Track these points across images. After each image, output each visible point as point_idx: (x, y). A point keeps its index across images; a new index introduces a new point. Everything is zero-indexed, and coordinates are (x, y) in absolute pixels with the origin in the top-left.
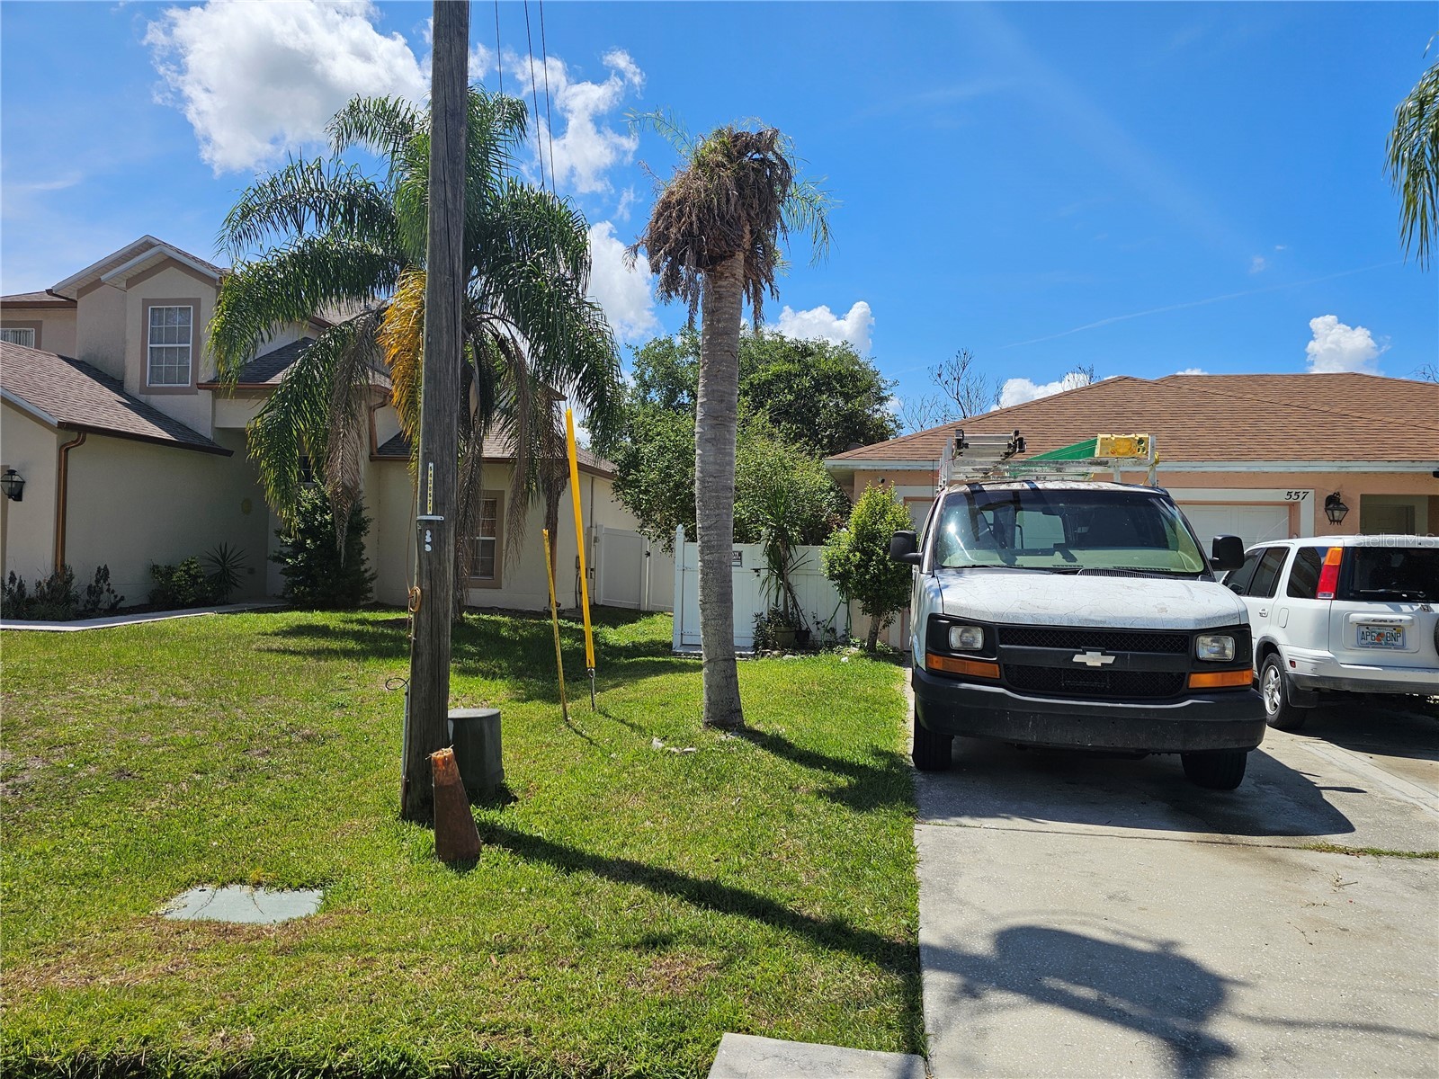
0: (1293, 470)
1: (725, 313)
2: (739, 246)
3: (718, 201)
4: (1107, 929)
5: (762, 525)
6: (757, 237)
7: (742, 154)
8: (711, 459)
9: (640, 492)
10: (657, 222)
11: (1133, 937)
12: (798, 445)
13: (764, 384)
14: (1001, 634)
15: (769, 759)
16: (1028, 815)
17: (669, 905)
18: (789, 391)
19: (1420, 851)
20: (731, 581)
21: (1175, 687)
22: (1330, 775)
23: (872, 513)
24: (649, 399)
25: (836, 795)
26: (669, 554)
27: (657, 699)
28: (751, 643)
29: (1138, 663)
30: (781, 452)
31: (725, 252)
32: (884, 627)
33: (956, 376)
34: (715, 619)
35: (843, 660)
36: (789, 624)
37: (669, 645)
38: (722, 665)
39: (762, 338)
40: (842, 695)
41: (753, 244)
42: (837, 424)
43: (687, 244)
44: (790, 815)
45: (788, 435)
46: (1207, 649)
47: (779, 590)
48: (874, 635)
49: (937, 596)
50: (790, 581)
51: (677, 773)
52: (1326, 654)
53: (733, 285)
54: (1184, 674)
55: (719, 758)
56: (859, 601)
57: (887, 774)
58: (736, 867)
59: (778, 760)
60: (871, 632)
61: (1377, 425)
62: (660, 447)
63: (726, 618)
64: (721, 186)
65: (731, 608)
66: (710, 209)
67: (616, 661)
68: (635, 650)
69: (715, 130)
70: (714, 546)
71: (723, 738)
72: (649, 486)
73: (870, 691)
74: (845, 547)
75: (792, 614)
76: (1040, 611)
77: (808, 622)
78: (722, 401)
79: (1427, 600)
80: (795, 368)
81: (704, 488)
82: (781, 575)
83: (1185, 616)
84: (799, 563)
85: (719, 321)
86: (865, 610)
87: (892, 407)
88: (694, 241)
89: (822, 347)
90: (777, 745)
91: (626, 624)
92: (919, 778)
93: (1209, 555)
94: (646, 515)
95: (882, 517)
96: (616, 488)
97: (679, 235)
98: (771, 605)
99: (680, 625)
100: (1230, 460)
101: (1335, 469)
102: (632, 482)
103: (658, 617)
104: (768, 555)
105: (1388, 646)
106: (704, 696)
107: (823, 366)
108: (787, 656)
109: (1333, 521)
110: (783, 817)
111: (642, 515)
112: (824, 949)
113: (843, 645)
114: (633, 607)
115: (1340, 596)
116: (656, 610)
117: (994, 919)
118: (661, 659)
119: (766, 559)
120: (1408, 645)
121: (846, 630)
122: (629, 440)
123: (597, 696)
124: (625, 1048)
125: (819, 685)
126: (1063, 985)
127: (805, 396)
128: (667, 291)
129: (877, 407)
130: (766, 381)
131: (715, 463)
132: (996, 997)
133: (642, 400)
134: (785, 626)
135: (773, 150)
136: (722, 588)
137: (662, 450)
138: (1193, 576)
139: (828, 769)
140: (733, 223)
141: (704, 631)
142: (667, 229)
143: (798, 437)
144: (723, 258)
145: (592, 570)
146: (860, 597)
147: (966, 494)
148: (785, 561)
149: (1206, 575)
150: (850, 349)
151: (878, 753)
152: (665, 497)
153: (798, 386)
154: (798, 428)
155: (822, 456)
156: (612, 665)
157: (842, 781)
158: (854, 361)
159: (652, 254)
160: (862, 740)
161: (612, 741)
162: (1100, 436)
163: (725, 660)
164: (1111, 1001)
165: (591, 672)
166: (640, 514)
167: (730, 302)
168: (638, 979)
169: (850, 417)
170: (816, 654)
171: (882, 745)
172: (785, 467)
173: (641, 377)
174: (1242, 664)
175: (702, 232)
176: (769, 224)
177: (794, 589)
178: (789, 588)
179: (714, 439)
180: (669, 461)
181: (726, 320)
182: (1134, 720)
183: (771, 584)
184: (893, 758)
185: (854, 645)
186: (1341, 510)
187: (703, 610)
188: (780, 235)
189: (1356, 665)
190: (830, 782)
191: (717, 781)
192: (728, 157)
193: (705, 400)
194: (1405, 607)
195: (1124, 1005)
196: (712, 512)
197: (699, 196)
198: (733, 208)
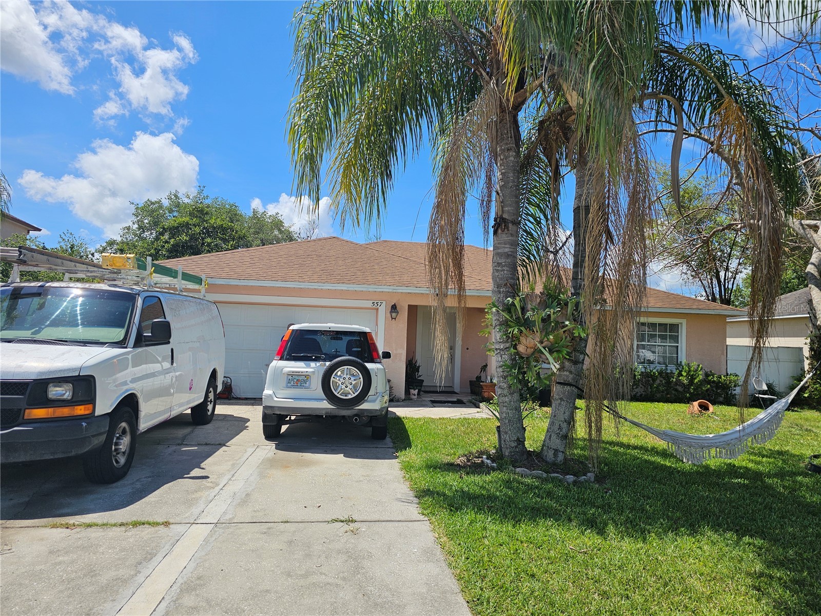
52: (270, 392)
54: (21, 410)
100: (339, 283)
105: (301, 387)
109: (392, 318)
115: (282, 358)
120: (310, 386)
186: (395, 312)
189: (283, 399)
194: (313, 364)
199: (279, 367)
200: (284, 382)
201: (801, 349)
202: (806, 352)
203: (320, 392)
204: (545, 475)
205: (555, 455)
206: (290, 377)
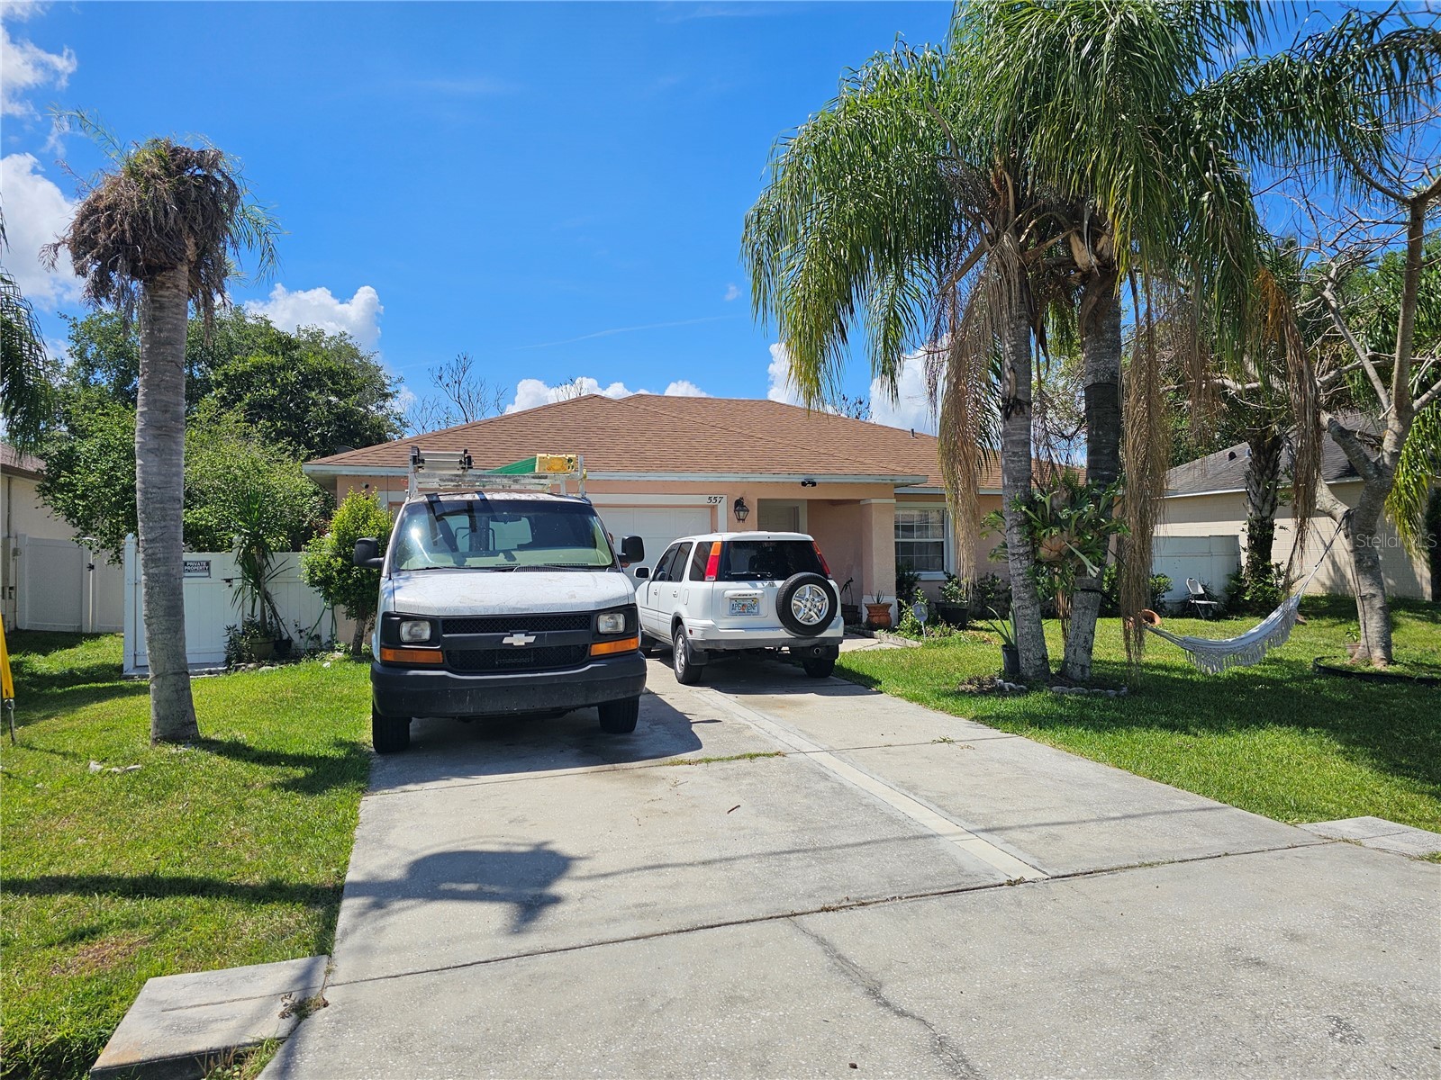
0: (711, 480)
1: (168, 323)
2: (181, 260)
3: (154, 212)
4: (500, 843)
5: (233, 532)
6: (203, 251)
7: (181, 169)
8: (155, 470)
9: (76, 497)
10: (82, 224)
11: (518, 845)
12: (280, 445)
13: (241, 375)
14: (445, 625)
15: (223, 764)
16: (466, 774)
17: (101, 903)
18: (273, 385)
19: (735, 755)
20: (181, 594)
21: (580, 655)
22: (704, 713)
23: (354, 518)
24: (93, 381)
25: (293, 785)
26: (118, 565)
27: (99, 725)
28: (223, 657)
29: (554, 638)
30: (256, 455)
31: (165, 263)
32: (370, 630)
33: (457, 379)
34: (162, 633)
35: (325, 665)
36: (267, 634)
37: (120, 669)
38: (172, 679)
39: (243, 320)
40: (317, 698)
41: (200, 256)
42: (329, 424)
43: (119, 251)
44: (241, 809)
45: (267, 436)
46: (605, 624)
47: (254, 601)
48: (359, 638)
49: (389, 596)
50: (269, 589)
51: (117, 791)
52: (710, 622)
53: (177, 296)
54: (587, 645)
55: (167, 770)
56: (342, 606)
57: (345, 761)
58: (178, 859)
59: (233, 763)
60: (356, 636)
61: (771, 445)
62: (102, 445)
63: (176, 632)
64: (157, 198)
65: (181, 621)
66: (145, 220)
67: (47, 691)
68: (70, 677)
69: (150, 139)
70: (159, 559)
71: (174, 751)
72: (87, 490)
73: (346, 692)
74: (327, 553)
75: (271, 623)
76: (477, 604)
77: (289, 631)
78: (166, 411)
79: (772, 579)
80: (279, 360)
81: (146, 499)
82: (258, 584)
83: (588, 600)
84: (278, 571)
85: (160, 331)
86: (349, 615)
87: (398, 406)
88: (127, 250)
89: (316, 337)
90: (235, 750)
91: (61, 649)
92: (377, 760)
93: (618, 550)
94: (86, 525)
95: (365, 521)
96: (44, 491)
97: (108, 242)
98: (246, 616)
99: (133, 645)
100: (665, 471)
101: (739, 480)
102: (64, 485)
103: (107, 639)
104: (242, 564)
105: (749, 613)
106: (152, 712)
107: (311, 361)
108: (264, 668)
109: (739, 520)
110: (233, 812)
111: (79, 523)
112: (257, 904)
113: (327, 651)
114: (72, 630)
115: (719, 579)
116: (103, 631)
117: (412, 853)
118: (107, 684)
119: (240, 568)
120: (761, 611)
121: (332, 636)
122: (65, 429)
123: (18, 731)
124: (47, 1023)
125: (294, 692)
126: (454, 886)
127: (292, 391)
128: (96, 297)
129: (381, 403)
130: (244, 372)
131: (159, 474)
132: (397, 905)
133: (82, 381)
134: (262, 637)
135: (217, 167)
136: (169, 600)
137: (105, 449)
138: (603, 568)
139: (286, 765)
140: (174, 236)
141: (149, 646)
142: (95, 233)
143: (280, 435)
144: (163, 268)
145: (11, 588)
146: (343, 602)
147: (425, 504)
148: (262, 568)
149: (612, 567)
150: (348, 341)
151: (340, 744)
152: (110, 502)
153: (282, 380)
154: (284, 425)
155: (308, 459)
156: (40, 696)
157: (300, 773)
158: (354, 353)
159: (77, 257)
160: (327, 735)
161: (38, 772)
162: (539, 455)
163: (175, 674)
164: (487, 888)
165: (9, 703)
166: (75, 521)
167: (173, 313)
168: (63, 967)
169: (343, 417)
170: (296, 663)
171: (346, 737)
172: (259, 471)
173: (81, 354)
174: (629, 634)
175: (136, 240)
176: (216, 238)
177: (274, 598)
178: (267, 597)
179: (158, 449)
180: (115, 462)
181: (169, 331)
182: (550, 685)
183: (246, 594)
184: (354, 747)
185: (339, 650)
186: (744, 511)
187: (149, 625)
188: (230, 250)
189: (729, 630)
190: (287, 776)
191: (162, 790)
192: (166, 169)
193: (145, 409)
194: (759, 584)
195: (495, 889)
196: (157, 525)
197: (133, 206)
198: (172, 221)
199: (718, 590)
200: (726, 608)
201: (1236, 537)
202: (1244, 542)
203: (776, 621)
204: (1086, 691)
205: (1083, 671)
206: (734, 602)
